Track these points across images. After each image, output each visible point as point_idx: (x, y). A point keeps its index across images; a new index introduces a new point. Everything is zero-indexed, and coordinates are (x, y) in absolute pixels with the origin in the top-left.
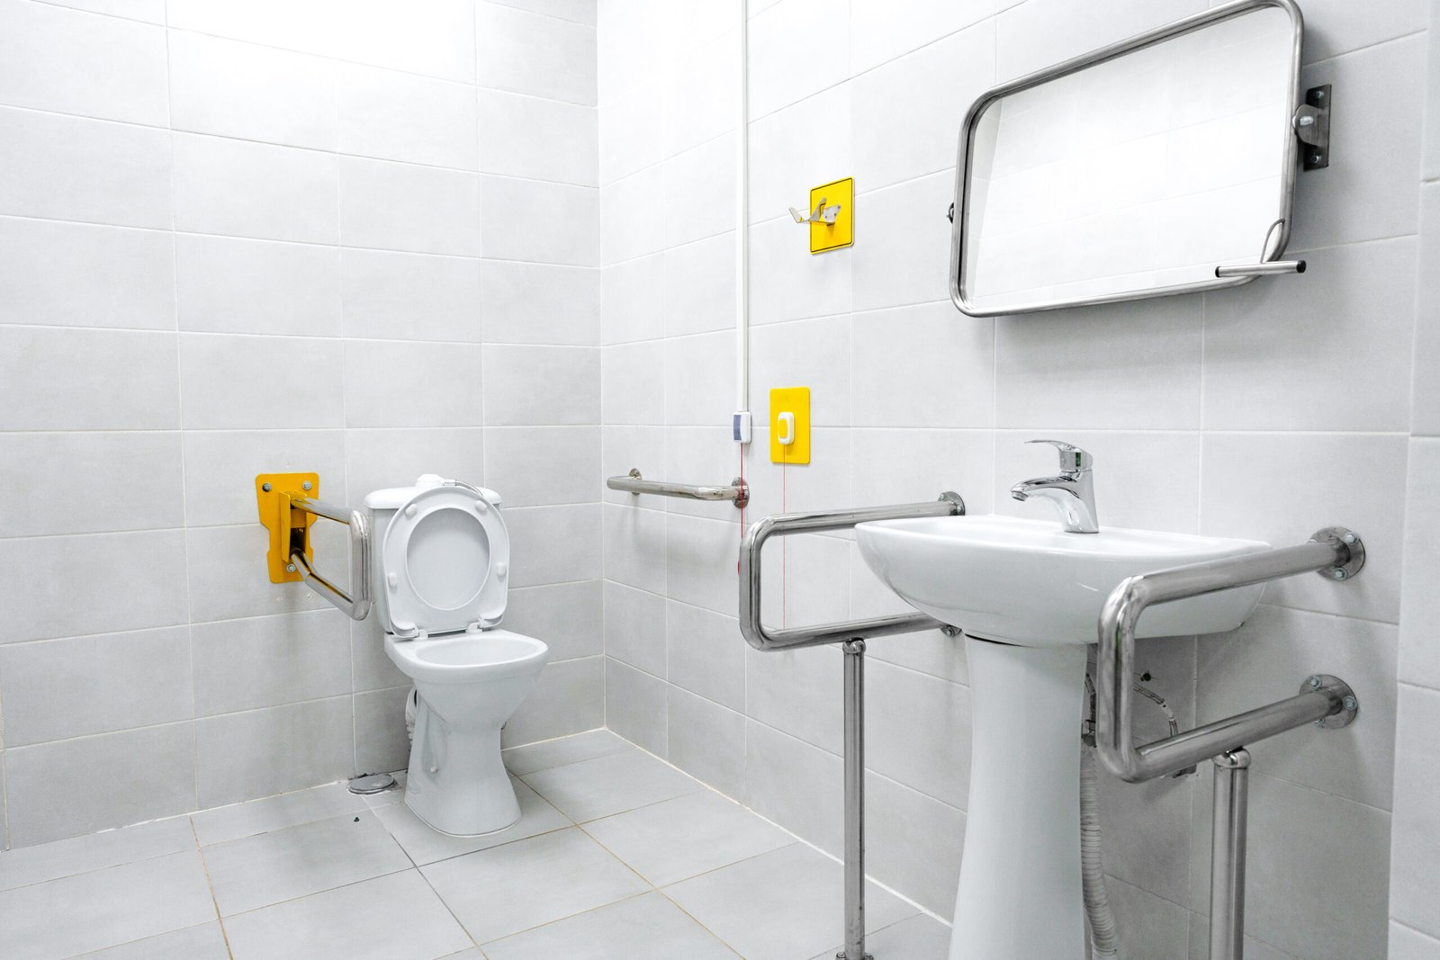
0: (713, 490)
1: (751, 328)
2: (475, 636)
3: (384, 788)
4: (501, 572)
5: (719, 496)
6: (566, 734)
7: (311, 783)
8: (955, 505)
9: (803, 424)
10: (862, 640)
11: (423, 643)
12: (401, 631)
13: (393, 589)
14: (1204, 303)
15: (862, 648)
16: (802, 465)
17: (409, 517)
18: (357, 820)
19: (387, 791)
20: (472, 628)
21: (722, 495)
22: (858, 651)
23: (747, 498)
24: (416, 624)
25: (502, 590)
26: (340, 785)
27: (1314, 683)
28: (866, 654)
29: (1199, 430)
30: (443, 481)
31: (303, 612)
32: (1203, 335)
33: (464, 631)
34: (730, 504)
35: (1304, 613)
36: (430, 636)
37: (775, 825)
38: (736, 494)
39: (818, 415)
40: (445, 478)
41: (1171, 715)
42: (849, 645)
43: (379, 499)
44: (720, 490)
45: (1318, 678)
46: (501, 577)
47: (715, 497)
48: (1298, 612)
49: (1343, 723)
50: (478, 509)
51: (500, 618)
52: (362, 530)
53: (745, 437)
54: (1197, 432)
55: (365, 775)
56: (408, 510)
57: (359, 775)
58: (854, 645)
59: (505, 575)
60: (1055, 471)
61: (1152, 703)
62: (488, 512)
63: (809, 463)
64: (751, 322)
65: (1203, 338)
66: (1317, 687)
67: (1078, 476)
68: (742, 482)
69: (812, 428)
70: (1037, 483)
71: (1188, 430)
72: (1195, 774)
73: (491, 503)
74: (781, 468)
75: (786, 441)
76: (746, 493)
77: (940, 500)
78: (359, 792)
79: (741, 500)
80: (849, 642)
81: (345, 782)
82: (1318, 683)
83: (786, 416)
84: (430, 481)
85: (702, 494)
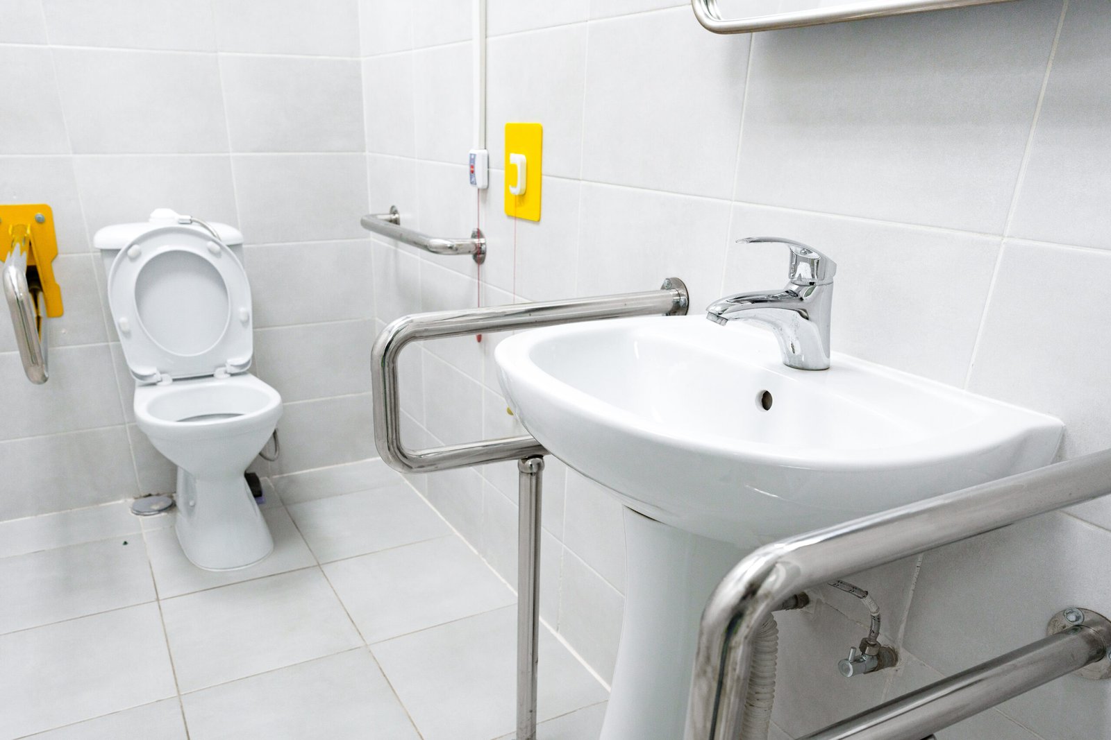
0: (449, 244)
1: (489, 39)
2: (221, 382)
3: (160, 511)
4: (243, 318)
5: (454, 250)
6: (344, 462)
7: (97, 501)
8: (679, 295)
9: (534, 170)
10: (541, 457)
11: (167, 388)
12: (142, 377)
13: (127, 334)
14: (1063, 17)
15: (540, 466)
16: (533, 222)
17: (134, 259)
18: (125, 543)
19: (163, 514)
20: (219, 373)
21: (457, 249)
22: (535, 470)
23: (484, 253)
24: (158, 369)
25: (247, 335)
26: (125, 503)
27: (1072, 617)
28: (545, 474)
29: (1002, 235)
30: (178, 217)
31: (61, 348)
32: (1048, 74)
33: (212, 376)
34: (470, 257)
35: (1084, 525)
36: (175, 380)
37: (504, 581)
38: (473, 249)
39: (551, 163)
40: (181, 214)
41: (874, 610)
42: (524, 463)
43: (108, 237)
44: (455, 243)
45: (1080, 613)
46: (245, 323)
47: (450, 251)
48: (1078, 522)
49: (1099, 676)
50: (211, 251)
51: (248, 362)
52: (17, 290)
53: (481, 181)
54: (998, 239)
55: (150, 495)
56: (131, 252)
57: (143, 494)
58: (529, 462)
59: (247, 321)
60: (779, 283)
61: (851, 598)
62: (223, 253)
63: (539, 221)
64: (490, 32)
65: (1046, 78)
66: (1076, 623)
67: (807, 295)
68: (478, 234)
69: (544, 177)
70: (754, 301)
71: (985, 233)
72: (894, 668)
73: (224, 244)
74: (512, 221)
75: (516, 191)
76: (483, 247)
77: (663, 288)
78: (138, 513)
79: (479, 255)
80: (525, 459)
81: (131, 501)
82: (1078, 618)
83: (518, 159)
84: (164, 217)
85: (436, 248)
